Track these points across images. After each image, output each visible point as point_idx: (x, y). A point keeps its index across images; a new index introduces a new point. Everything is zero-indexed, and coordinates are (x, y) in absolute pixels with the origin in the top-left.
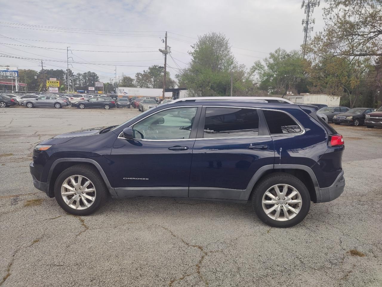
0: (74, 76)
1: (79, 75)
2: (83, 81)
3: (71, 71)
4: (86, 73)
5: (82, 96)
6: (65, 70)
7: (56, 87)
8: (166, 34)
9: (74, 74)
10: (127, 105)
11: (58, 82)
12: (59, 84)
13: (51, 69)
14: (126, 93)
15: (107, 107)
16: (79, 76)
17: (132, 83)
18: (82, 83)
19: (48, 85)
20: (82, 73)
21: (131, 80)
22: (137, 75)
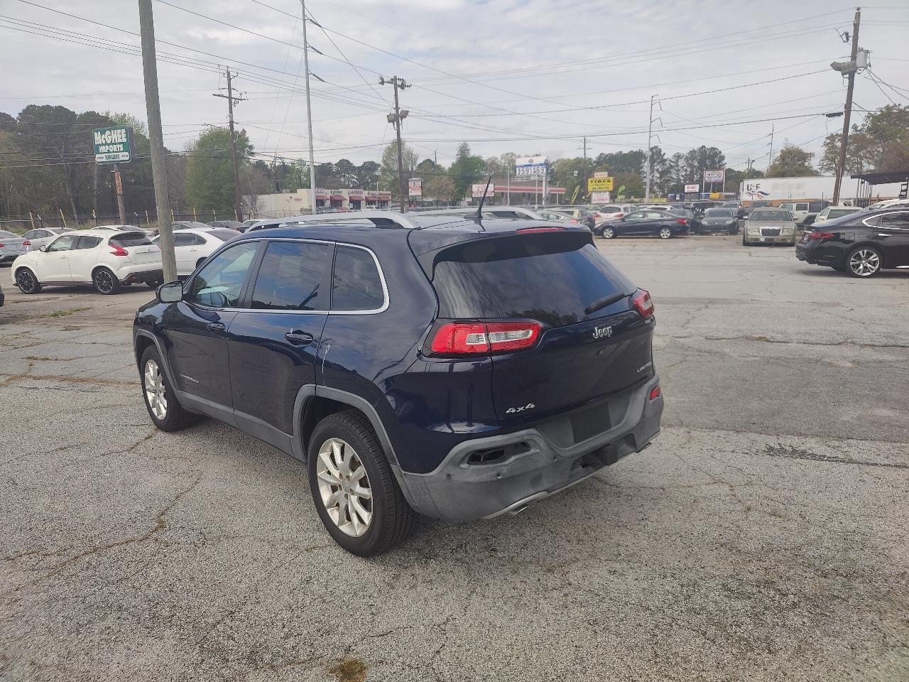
0: (666, 160)
1: (678, 157)
2: (686, 170)
3: (660, 150)
4: (694, 151)
5: (619, 210)
6: (645, 150)
7: (605, 192)
8: (858, 16)
9: (665, 157)
10: (725, 227)
11: (611, 179)
12: (611, 183)
13: (618, 151)
14: (767, 195)
15: (665, 233)
16: (677, 161)
17: (803, 164)
18: (683, 176)
19: (590, 189)
20: (685, 152)
21: (804, 157)
22: (828, 141)
